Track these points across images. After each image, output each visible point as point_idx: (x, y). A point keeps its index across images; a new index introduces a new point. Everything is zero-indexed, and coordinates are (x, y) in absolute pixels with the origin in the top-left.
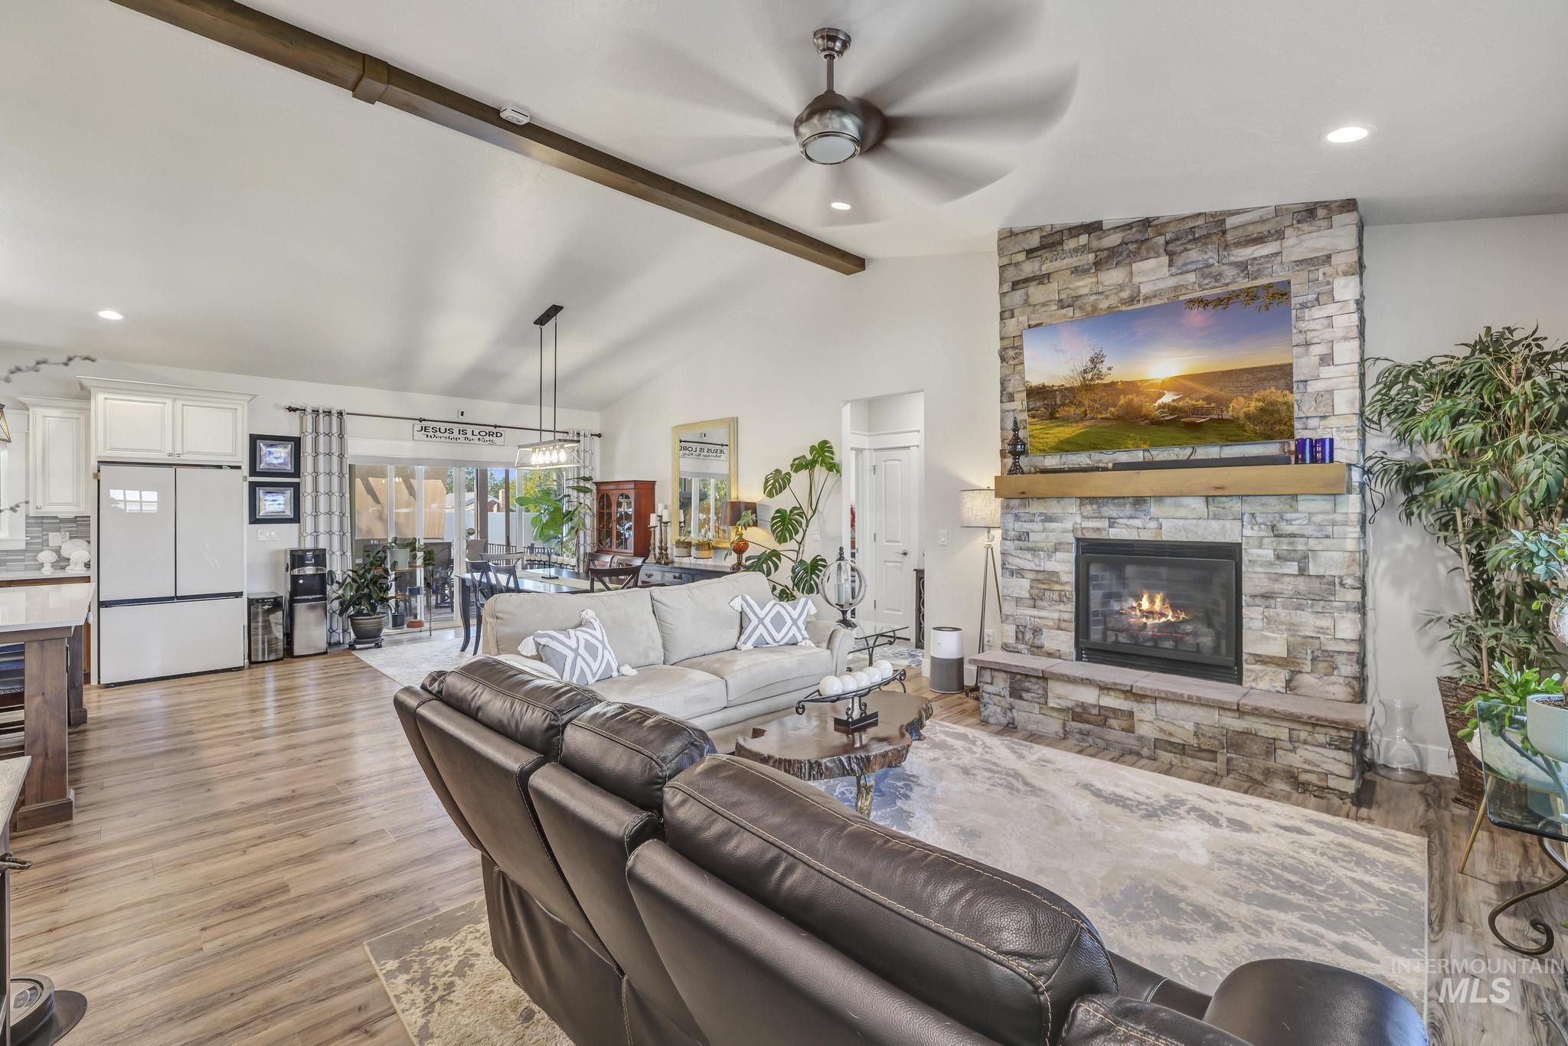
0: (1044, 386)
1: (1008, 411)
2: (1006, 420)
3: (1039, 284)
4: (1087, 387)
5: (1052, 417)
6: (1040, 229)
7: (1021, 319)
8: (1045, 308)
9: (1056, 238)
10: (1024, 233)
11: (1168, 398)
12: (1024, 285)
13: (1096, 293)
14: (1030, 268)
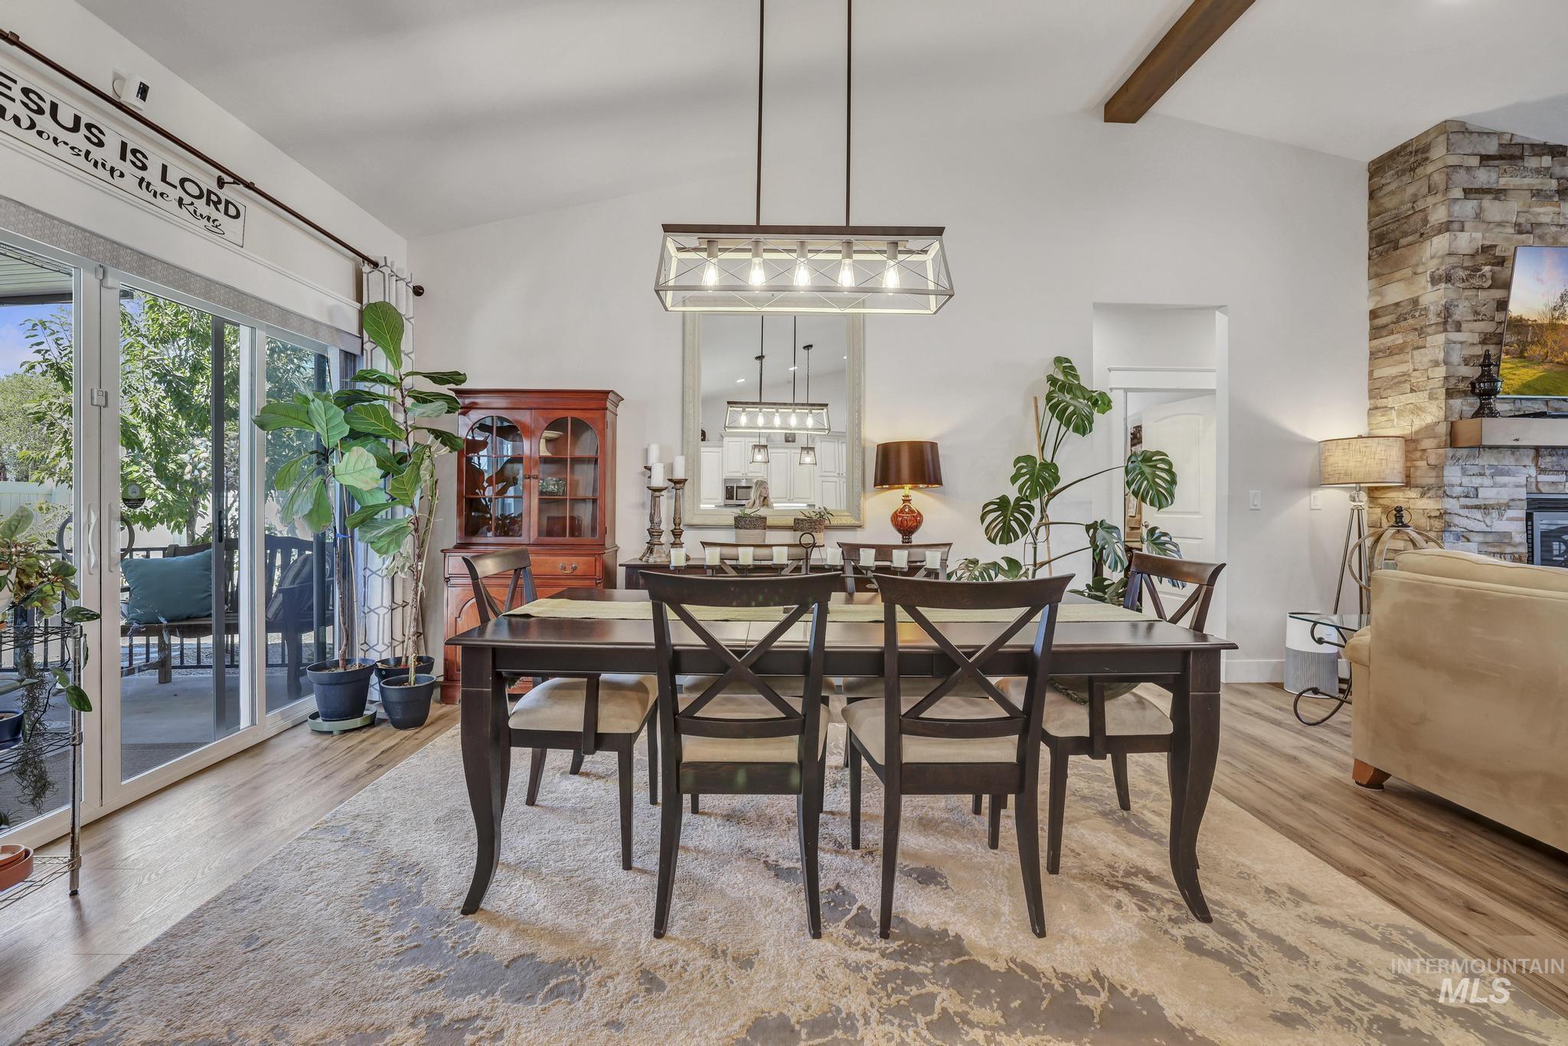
0: (1522, 320)
1: (1455, 343)
2: (1451, 352)
3: (1495, 199)
4: (1553, 326)
5: (1522, 355)
6: (1500, 135)
7: (1474, 235)
8: (1498, 229)
9: (1517, 151)
10: (1480, 134)
12: (1477, 196)
13: (1556, 225)
14: (1484, 177)
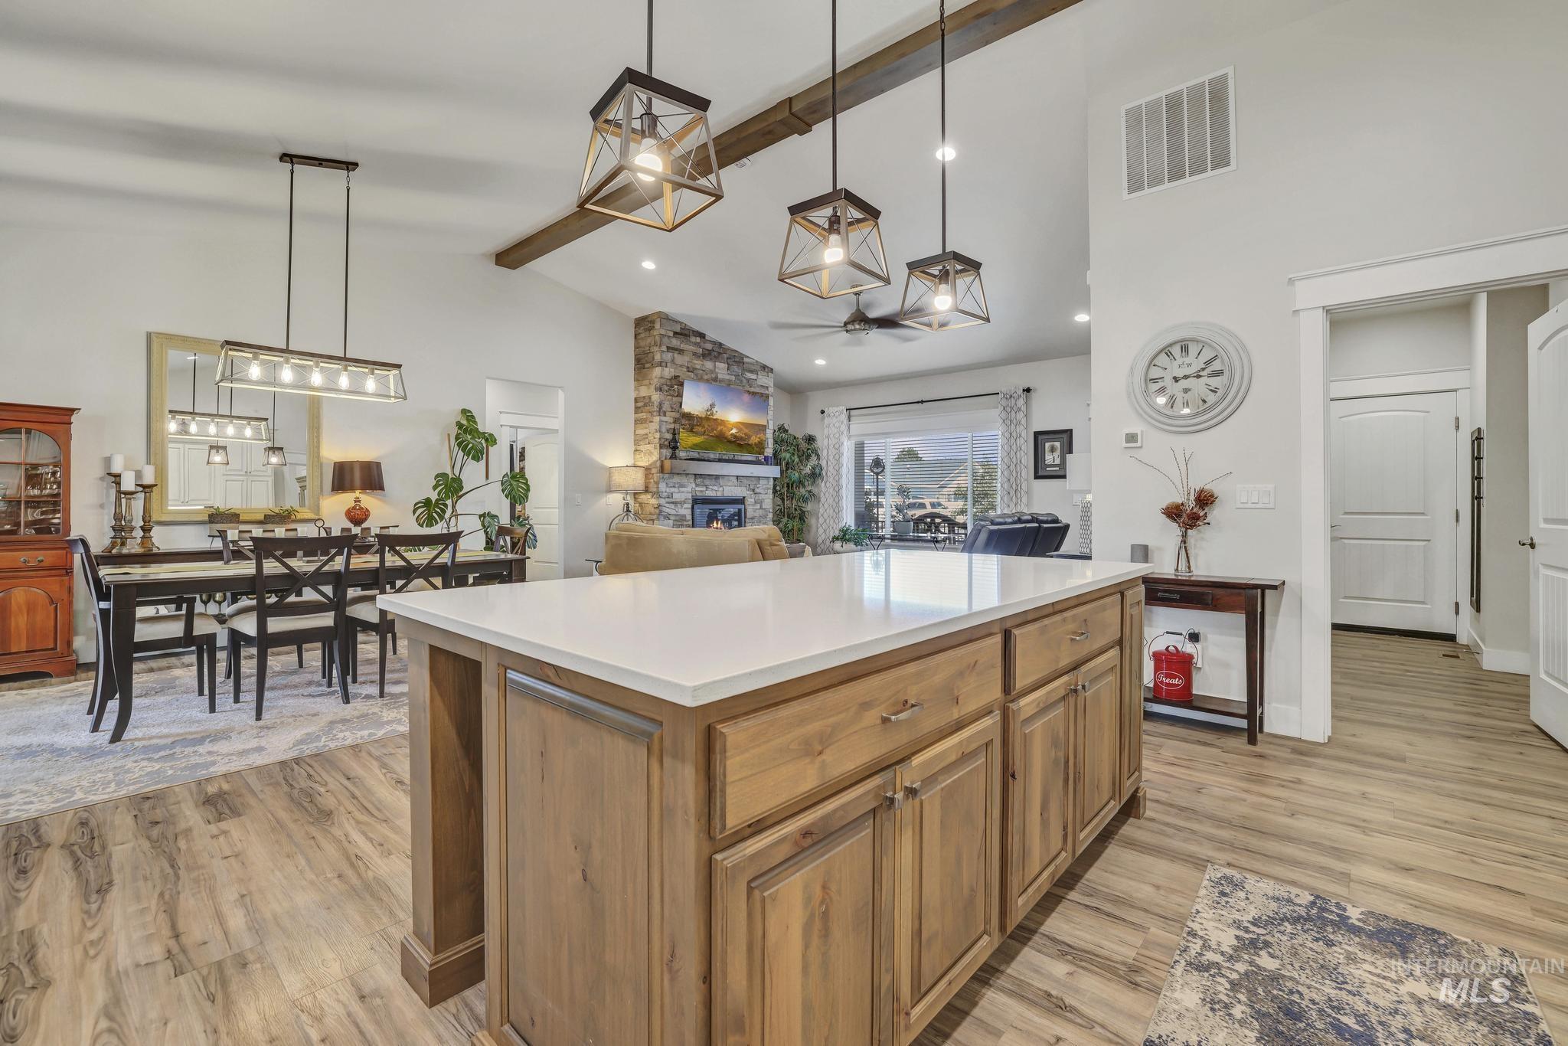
0: (690, 414)
1: (663, 422)
2: (662, 426)
3: (679, 354)
4: (707, 419)
5: (691, 431)
6: (681, 323)
7: (671, 369)
8: (680, 369)
9: (687, 333)
10: (673, 321)
11: (734, 431)
12: (672, 351)
13: (701, 370)
14: (675, 342)
